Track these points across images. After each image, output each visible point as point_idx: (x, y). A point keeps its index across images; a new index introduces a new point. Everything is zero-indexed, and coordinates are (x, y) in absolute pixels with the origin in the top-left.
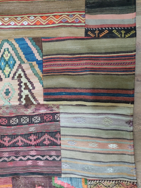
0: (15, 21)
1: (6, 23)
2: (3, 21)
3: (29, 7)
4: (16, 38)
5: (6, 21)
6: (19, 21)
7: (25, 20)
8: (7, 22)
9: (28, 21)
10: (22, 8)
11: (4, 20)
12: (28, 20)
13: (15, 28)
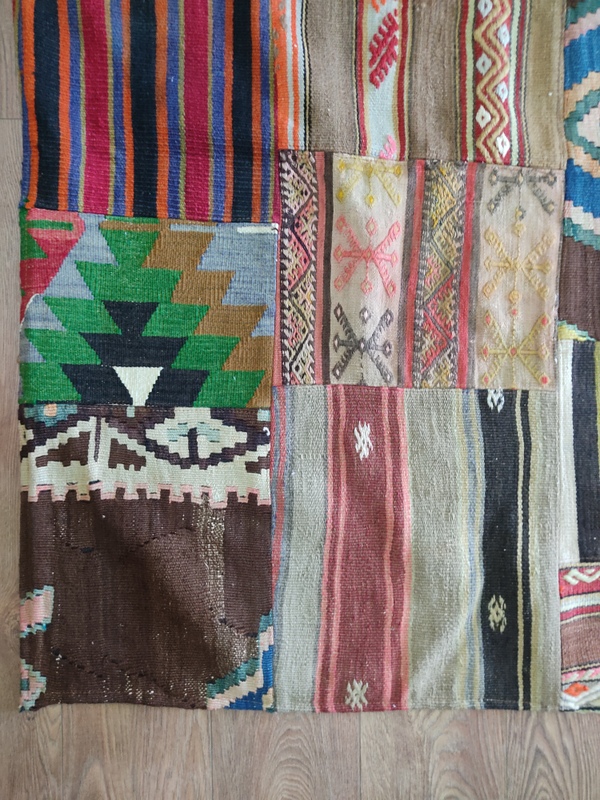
0: (493, 78)
1: (502, 119)
2: (493, 132)
3: (434, 22)
4: (562, 82)
5: (492, 117)
6: (494, 63)
7: (496, 34)
8: (499, 111)
9: (499, 23)
10: (433, 55)
11: (489, 123)
12: (495, 21)
13: (518, 88)
